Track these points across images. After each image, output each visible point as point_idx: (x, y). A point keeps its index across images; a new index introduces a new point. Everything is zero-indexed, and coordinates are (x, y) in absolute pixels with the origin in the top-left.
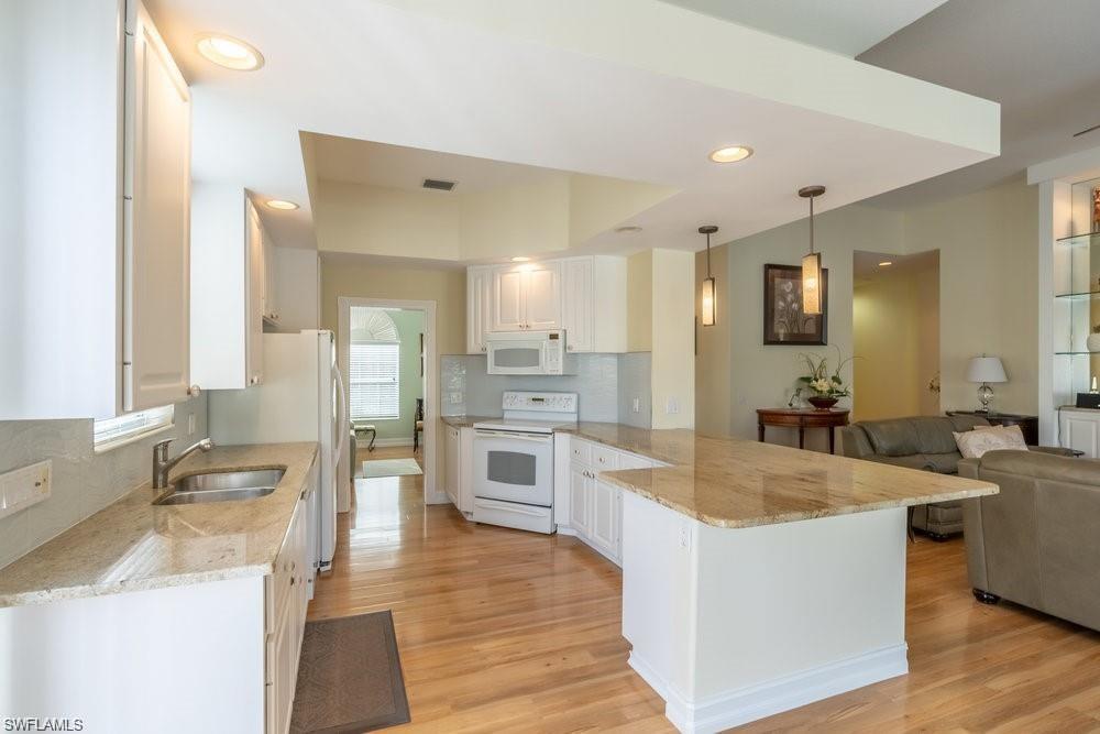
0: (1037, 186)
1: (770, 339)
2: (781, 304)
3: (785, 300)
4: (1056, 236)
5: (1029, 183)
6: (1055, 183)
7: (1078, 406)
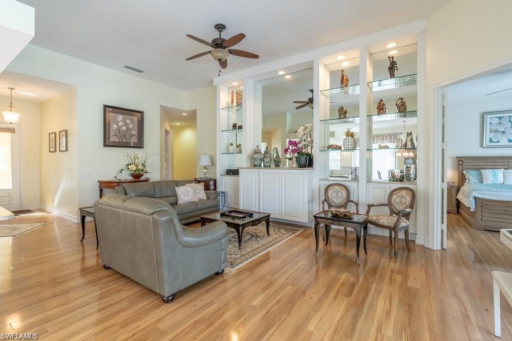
0: (216, 86)
1: (107, 144)
2: (115, 126)
3: (117, 125)
4: (221, 107)
5: (214, 84)
6: (221, 86)
7: (227, 174)
